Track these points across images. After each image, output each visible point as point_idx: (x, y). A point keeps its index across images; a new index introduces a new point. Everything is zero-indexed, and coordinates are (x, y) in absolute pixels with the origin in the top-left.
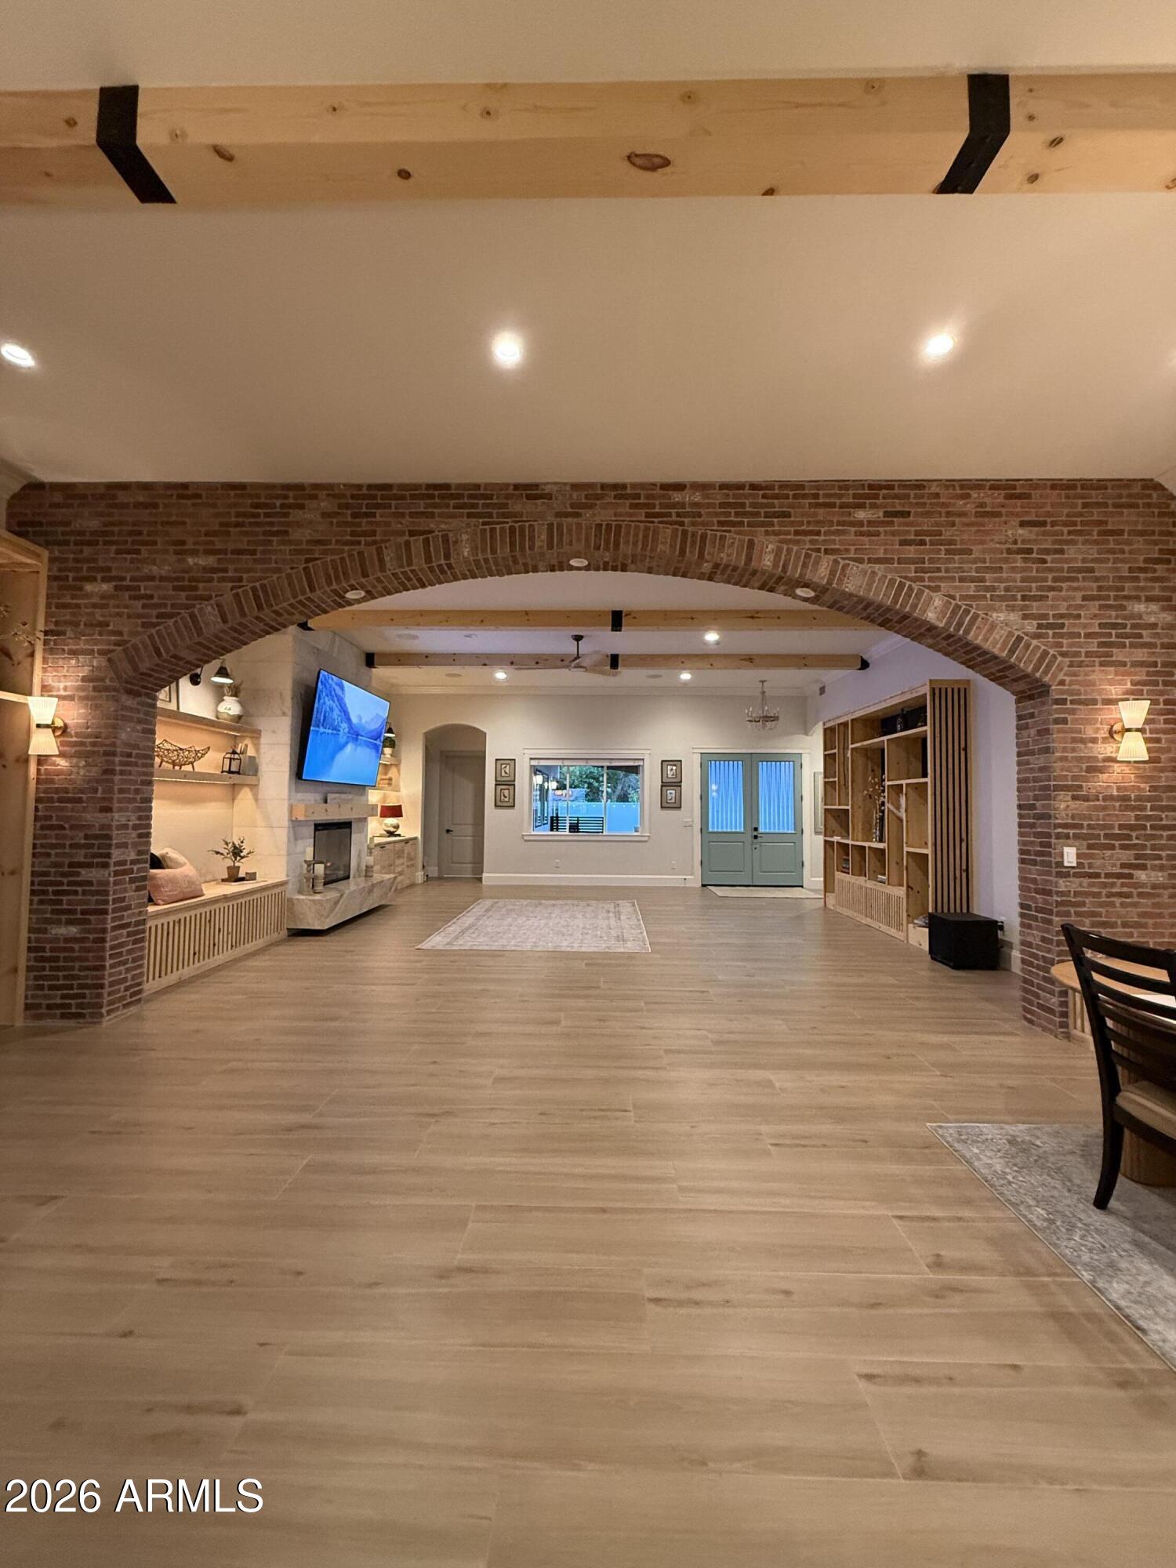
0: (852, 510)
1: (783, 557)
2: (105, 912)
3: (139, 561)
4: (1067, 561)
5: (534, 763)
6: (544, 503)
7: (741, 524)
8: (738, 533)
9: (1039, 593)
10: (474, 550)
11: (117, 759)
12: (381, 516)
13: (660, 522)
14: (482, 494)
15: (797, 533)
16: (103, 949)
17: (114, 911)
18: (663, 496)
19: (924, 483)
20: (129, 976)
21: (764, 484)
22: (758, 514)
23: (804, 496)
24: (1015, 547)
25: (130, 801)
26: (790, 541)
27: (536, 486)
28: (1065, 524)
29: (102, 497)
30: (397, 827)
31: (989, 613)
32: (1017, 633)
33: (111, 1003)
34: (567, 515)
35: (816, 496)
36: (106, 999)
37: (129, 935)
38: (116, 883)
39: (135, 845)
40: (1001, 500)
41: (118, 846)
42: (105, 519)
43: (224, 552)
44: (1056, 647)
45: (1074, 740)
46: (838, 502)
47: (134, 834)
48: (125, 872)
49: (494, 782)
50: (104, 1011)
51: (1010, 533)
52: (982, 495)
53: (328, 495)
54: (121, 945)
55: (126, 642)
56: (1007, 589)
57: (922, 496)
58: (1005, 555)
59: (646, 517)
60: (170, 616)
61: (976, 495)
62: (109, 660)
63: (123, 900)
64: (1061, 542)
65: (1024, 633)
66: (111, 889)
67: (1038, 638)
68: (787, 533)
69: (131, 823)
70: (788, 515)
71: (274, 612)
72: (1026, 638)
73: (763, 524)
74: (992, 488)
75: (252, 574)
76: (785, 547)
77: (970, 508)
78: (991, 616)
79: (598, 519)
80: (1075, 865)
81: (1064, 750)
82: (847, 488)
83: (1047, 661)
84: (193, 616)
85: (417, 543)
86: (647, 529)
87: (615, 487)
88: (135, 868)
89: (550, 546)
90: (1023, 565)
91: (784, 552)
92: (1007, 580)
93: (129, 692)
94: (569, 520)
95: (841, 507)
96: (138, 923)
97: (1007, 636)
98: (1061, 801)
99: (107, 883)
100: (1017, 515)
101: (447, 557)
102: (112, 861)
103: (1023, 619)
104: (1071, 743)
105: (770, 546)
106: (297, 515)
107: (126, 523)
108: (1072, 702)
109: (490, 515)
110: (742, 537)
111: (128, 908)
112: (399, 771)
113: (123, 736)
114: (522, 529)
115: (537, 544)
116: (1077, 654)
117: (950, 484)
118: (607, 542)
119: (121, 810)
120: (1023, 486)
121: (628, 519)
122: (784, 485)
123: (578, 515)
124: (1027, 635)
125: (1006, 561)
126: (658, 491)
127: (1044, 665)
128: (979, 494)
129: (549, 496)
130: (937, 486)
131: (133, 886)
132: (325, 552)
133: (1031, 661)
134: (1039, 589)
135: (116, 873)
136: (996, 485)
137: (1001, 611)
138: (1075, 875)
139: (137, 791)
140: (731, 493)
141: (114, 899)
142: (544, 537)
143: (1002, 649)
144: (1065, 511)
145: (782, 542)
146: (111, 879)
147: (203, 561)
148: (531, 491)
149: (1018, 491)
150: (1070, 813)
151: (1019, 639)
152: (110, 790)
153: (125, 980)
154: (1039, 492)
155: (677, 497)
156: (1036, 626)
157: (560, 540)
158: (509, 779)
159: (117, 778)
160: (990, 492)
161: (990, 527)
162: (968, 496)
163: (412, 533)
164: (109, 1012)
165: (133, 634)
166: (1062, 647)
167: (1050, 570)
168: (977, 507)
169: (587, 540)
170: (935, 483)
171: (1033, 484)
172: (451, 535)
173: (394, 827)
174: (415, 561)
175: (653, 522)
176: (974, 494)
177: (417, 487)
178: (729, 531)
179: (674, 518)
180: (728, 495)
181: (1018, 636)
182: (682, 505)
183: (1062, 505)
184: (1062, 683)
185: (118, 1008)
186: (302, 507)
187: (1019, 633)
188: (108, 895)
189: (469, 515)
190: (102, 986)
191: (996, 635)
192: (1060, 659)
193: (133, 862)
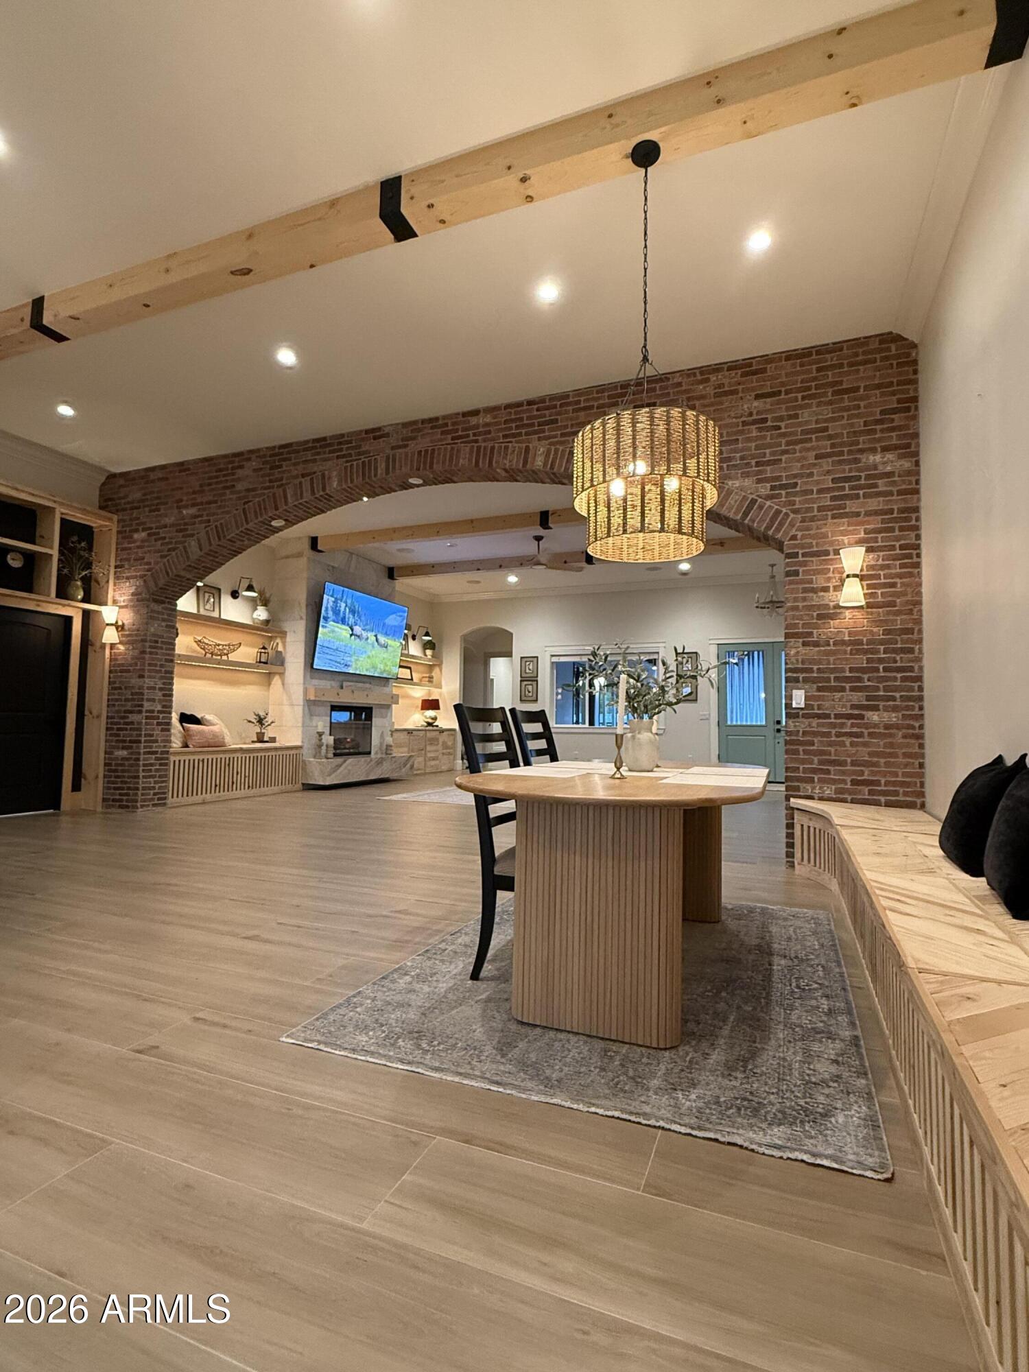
0: (606, 409)
1: (551, 456)
2: (140, 742)
3: (160, 516)
4: (800, 424)
5: (555, 659)
6: (384, 441)
7: (520, 434)
8: (517, 442)
9: (772, 458)
10: (340, 482)
11: (147, 644)
12: (286, 466)
13: (461, 443)
14: (346, 441)
15: (563, 435)
16: (138, 765)
17: (145, 741)
18: (464, 422)
19: (668, 376)
20: (157, 786)
21: (537, 400)
22: (532, 425)
23: (568, 404)
24: (750, 419)
25: (157, 672)
26: (557, 443)
27: (379, 429)
28: (799, 390)
29: (142, 478)
30: (435, 719)
31: (726, 481)
32: (751, 497)
33: (144, 800)
34: (399, 447)
35: (578, 402)
36: (140, 798)
37: (157, 759)
38: (147, 724)
39: (160, 701)
40: (738, 378)
41: (148, 700)
42: (143, 492)
43: (202, 503)
44: (789, 505)
45: (805, 590)
46: (596, 404)
47: (160, 694)
48: (153, 718)
49: (519, 679)
50: (139, 804)
51: (745, 406)
52: (720, 377)
53: (257, 457)
54: (152, 765)
55: (152, 569)
56: (742, 458)
57: (666, 388)
58: (740, 428)
59: (452, 440)
60: (174, 549)
61: (715, 378)
62: (145, 581)
63: (152, 735)
64: (795, 408)
65: (757, 496)
66: (143, 727)
67: (771, 499)
68: (555, 437)
69: (157, 686)
70: (556, 421)
71: (229, 540)
72: (760, 500)
73: (535, 432)
74: (729, 369)
75: (215, 517)
76: (553, 448)
77: (710, 390)
78: (727, 484)
79: (419, 448)
80: (803, 706)
81: (796, 599)
82: (603, 391)
83: (779, 519)
84: (185, 548)
85: (306, 482)
86: (452, 449)
87: (431, 420)
88: (161, 716)
89: (387, 472)
90: (759, 434)
91: (553, 453)
92: (742, 450)
93: (155, 601)
94: (400, 450)
95: (598, 408)
96: (162, 753)
97: (741, 501)
98: (791, 647)
99: (140, 723)
100: (753, 389)
101: (324, 489)
102: (144, 709)
103: (757, 483)
104: (802, 593)
105: (541, 450)
106: (240, 473)
107: (153, 492)
108: (803, 555)
109: (350, 455)
110: (520, 445)
111: (156, 741)
112: (441, 671)
113: (152, 630)
114: (370, 462)
115: (379, 472)
116: (810, 510)
117: (690, 373)
118: (425, 463)
119: (150, 677)
120: (758, 363)
121: (440, 443)
122: (553, 398)
123: (406, 446)
124: (761, 498)
125: (742, 432)
126: (461, 418)
127: (777, 523)
128: (717, 376)
129: (387, 435)
130: (680, 376)
131: (160, 727)
132: (254, 497)
133: (764, 521)
134: (772, 454)
135: (147, 718)
136: (733, 366)
137: (737, 479)
138: (805, 716)
139: (162, 666)
140: (513, 411)
141: (145, 734)
142: (383, 465)
143: (736, 513)
144: (800, 378)
145: (551, 444)
146: (144, 721)
147: (192, 511)
148: (375, 433)
149: (754, 368)
150: (800, 659)
151: (753, 501)
152: (143, 664)
153: (154, 788)
154: (774, 365)
155: (474, 420)
156: (769, 488)
157: (394, 468)
158: (532, 675)
159: (147, 656)
160: (727, 373)
161: (726, 404)
162: (707, 380)
163: (303, 476)
164: (142, 806)
165: (156, 563)
166: (794, 505)
167: (784, 435)
168: (715, 389)
169: (412, 465)
170: (678, 374)
171: (767, 359)
172: (326, 473)
173: (432, 719)
174: (305, 494)
175: (456, 443)
176: (713, 378)
177: (307, 442)
178: (511, 442)
179: (472, 438)
180: (511, 413)
181: (752, 499)
182: (477, 427)
183: (798, 373)
184: (794, 538)
185: (148, 806)
186: (241, 467)
187: (754, 496)
188: (141, 731)
189: (338, 457)
190: (137, 789)
191: (731, 501)
192: (792, 516)
193: (159, 712)
